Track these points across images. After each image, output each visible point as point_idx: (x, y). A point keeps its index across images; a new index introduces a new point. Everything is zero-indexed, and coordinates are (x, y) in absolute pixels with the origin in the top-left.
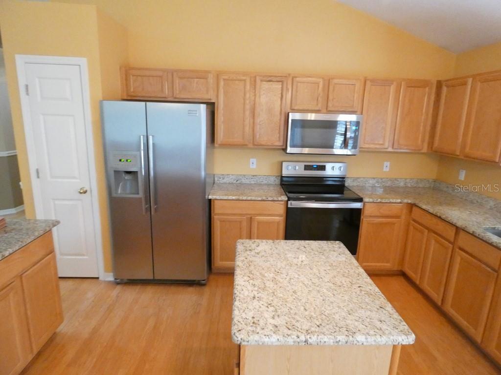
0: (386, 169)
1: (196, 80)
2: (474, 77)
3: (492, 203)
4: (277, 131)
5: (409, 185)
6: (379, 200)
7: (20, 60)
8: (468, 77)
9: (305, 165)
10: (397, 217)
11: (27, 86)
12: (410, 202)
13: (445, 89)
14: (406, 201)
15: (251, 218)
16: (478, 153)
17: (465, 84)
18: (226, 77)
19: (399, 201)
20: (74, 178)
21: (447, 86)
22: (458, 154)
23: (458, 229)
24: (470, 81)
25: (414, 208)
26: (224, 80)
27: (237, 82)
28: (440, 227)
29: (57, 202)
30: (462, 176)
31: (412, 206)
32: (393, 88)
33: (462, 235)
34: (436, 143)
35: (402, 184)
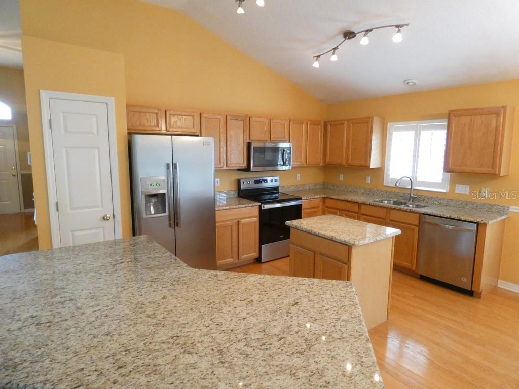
0: (298, 179)
1: (184, 117)
2: (348, 120)
3: (363, 191)
4: (242, 156)
5: (311, 188)
6: (309, 197)
7: (45, 95)
8: (345, 120)
9: (255, 181)
10: (318, 207)
11: (50, 121)
12: (324, 196)
13: (329, 127)
14: (322, 196)
15: (238, 221)
16: (356, 163)
17: (343, 124)
18: (207, 116)
19: (319, 196)
20: (97, 206)
21: (331, 125)
22: (344, 164)
23: (360, 204)
24: (346, 122)
25: (327, 200)
26: (206, 118)
27: (214, 120)
28: (348, 206)
29: (76, 233)
30: (342, 178)
31: (324, 198)
32: (304, 125)
33: (363, 207)
34: (328, 159)
35: (308, 188)
